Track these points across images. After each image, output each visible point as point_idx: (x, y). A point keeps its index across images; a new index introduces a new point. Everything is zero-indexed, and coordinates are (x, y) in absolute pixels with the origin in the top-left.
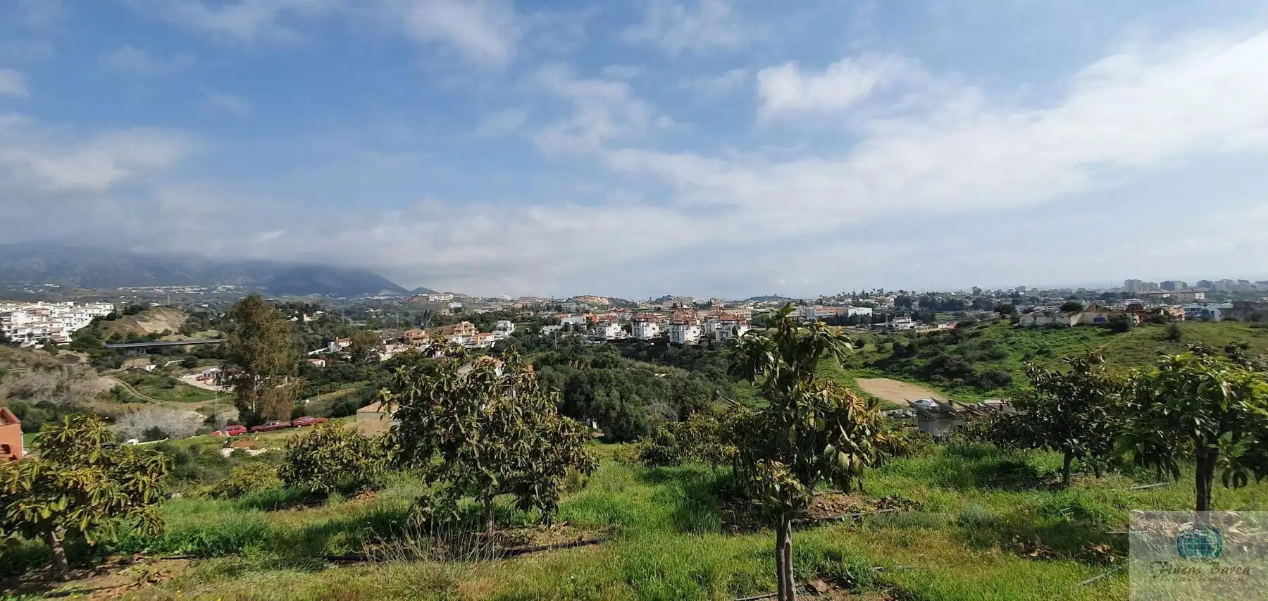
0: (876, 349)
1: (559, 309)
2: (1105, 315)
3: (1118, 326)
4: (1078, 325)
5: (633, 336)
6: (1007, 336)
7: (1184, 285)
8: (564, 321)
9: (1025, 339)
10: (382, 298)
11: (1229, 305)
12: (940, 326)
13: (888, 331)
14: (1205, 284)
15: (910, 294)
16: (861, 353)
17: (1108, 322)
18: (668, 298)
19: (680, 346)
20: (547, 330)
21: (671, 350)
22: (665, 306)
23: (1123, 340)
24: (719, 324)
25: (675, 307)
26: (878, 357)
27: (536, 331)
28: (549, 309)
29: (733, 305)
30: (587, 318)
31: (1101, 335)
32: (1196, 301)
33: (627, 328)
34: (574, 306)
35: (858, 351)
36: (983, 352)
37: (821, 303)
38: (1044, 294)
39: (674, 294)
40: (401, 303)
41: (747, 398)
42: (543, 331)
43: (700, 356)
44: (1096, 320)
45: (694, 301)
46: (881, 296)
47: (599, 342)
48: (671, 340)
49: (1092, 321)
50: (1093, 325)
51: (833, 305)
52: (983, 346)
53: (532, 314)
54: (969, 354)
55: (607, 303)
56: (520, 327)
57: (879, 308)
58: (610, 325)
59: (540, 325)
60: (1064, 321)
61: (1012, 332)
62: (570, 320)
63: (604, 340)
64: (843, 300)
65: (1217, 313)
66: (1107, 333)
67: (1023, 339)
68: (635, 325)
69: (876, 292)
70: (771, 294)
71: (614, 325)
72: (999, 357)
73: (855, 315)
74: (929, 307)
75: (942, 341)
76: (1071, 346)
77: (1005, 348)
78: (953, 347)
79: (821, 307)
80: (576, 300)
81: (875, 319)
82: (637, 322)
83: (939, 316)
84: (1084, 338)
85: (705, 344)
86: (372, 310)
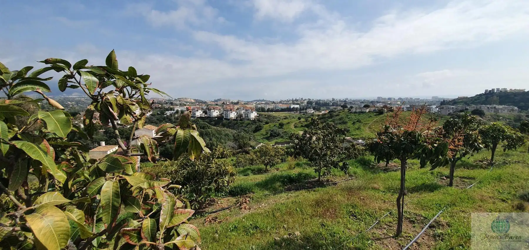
0: (305, 120)
1: (172, 104)
2: (377, 109)
3: (380, 112)
4: (369, 112)
5: (208, 116)
6: (348, 116)
7: (394, 99)
8: (176, 109)
9: (353, 116)
10: (74, 97)
11: (408, 106)
12: (322, 112)
13: (305, 114)
14: (400, 99)
15: (312, 100)
16: (300, 122)
17: (377, 111)
18: (220, 100)
19: (228, 120)
20: (168, 113)
21: (224, 121)
22: (219, 103)
23: (382, 117)
24: (244, 111)
25: (223, 103)
26: (306, 123)
27: (163, 113)
28: (166, 103)
29: (248, 103)
30: (187, 108)
31: (375, 115)
32: (397, 104)
33: (205, 112)
34: (178, 103)
35: (299, 121)
36: (340, 121)
37: (281, 103)
38: (354, 101)
39: (222, 98)
40: (86, 100)
41: (259, 140)
42: (166, 114)
43: (237, 123)
44: (374, 110)
45: (231, 101)
46: (302, 101)
47: (193, 118)
48: (224, 117)
49: (372, 111)
50: (373, 112)
51: (285, 104)
52: (340, 119)
53: (160, 106)
54: (336, 122)
55: (193, 101)
56: (154, 111)
57: (301, 105)
58: (198, 111)
59: (165, 111)
60: (365, 111)
61: (349, 114)
62: (179, 109)
63: (195, 117)
64: (289, 102)
65: (405, 108)
66: (378, 115)
67: (353, 117)
68: (209, 111)
69: (300, 99)
70: (262, 99)
71: (200, 111)
72: (345, 123)
73: (294, 108)
74: (319, 105)
75: (327, 117)
76: (367, 119)
77: (347, 120)
78: (331, 119)
79: (281, 104)
80: (179, 99)
81: (301, 109)
82: (209, 110)
83: (322, 108)
84: (370, 116)
85: (239, 119)
86: (69, 103)
